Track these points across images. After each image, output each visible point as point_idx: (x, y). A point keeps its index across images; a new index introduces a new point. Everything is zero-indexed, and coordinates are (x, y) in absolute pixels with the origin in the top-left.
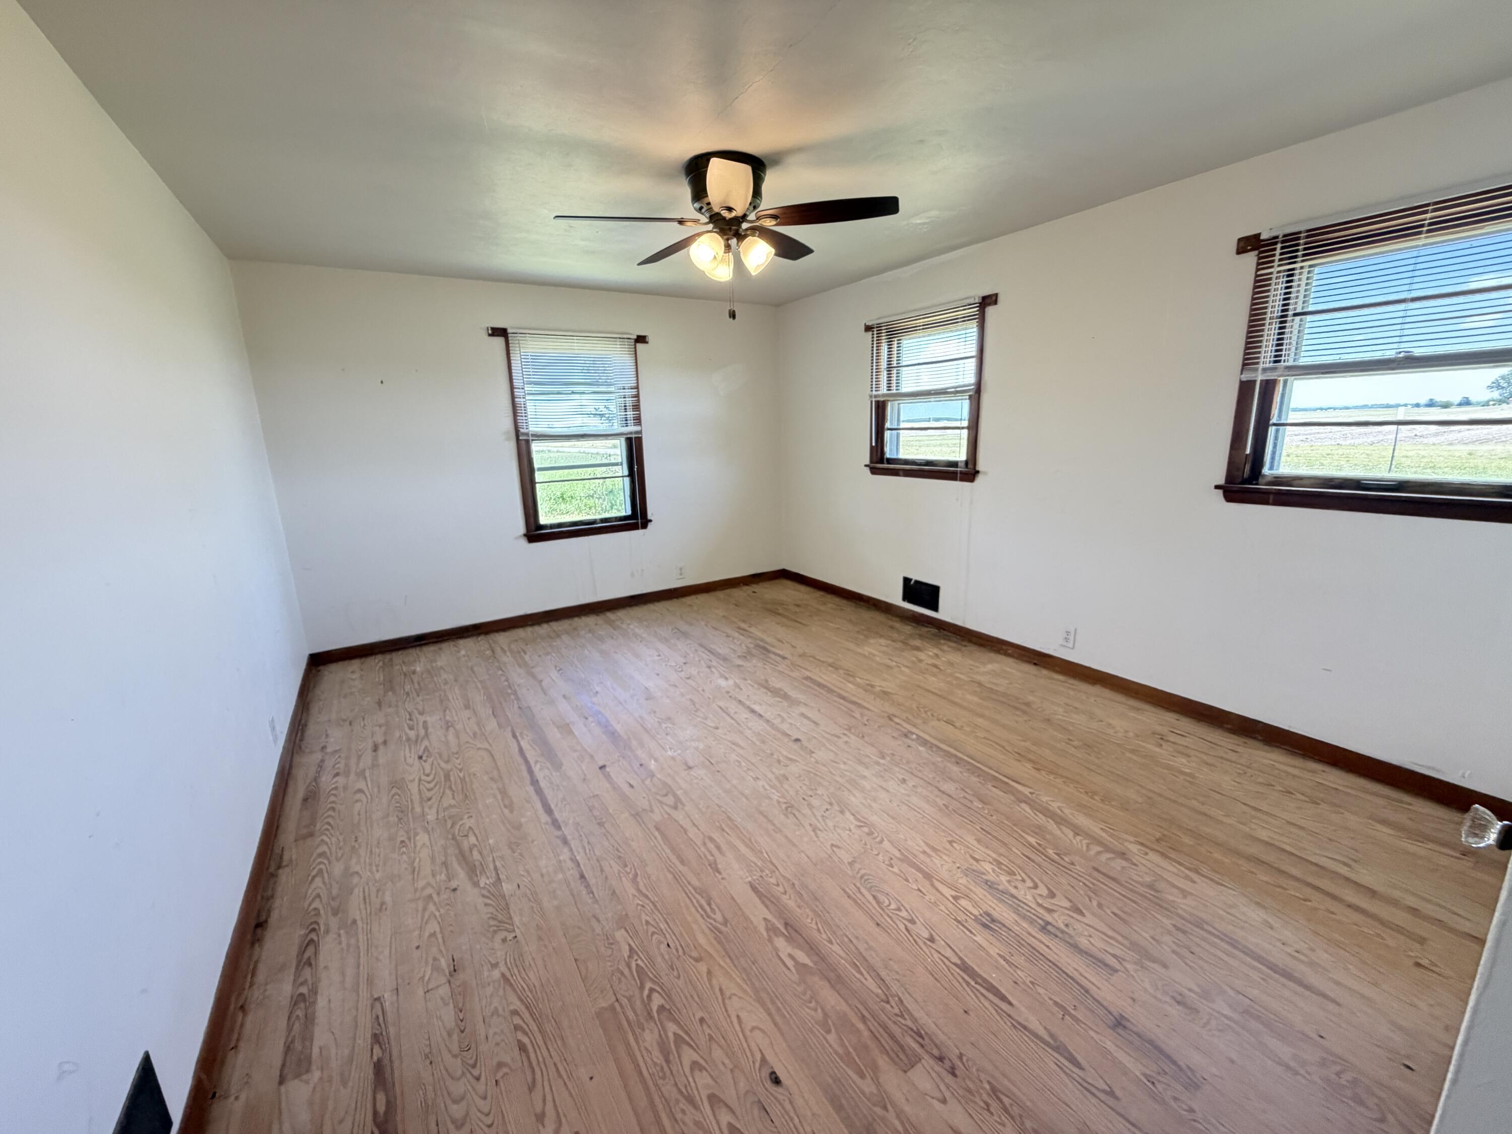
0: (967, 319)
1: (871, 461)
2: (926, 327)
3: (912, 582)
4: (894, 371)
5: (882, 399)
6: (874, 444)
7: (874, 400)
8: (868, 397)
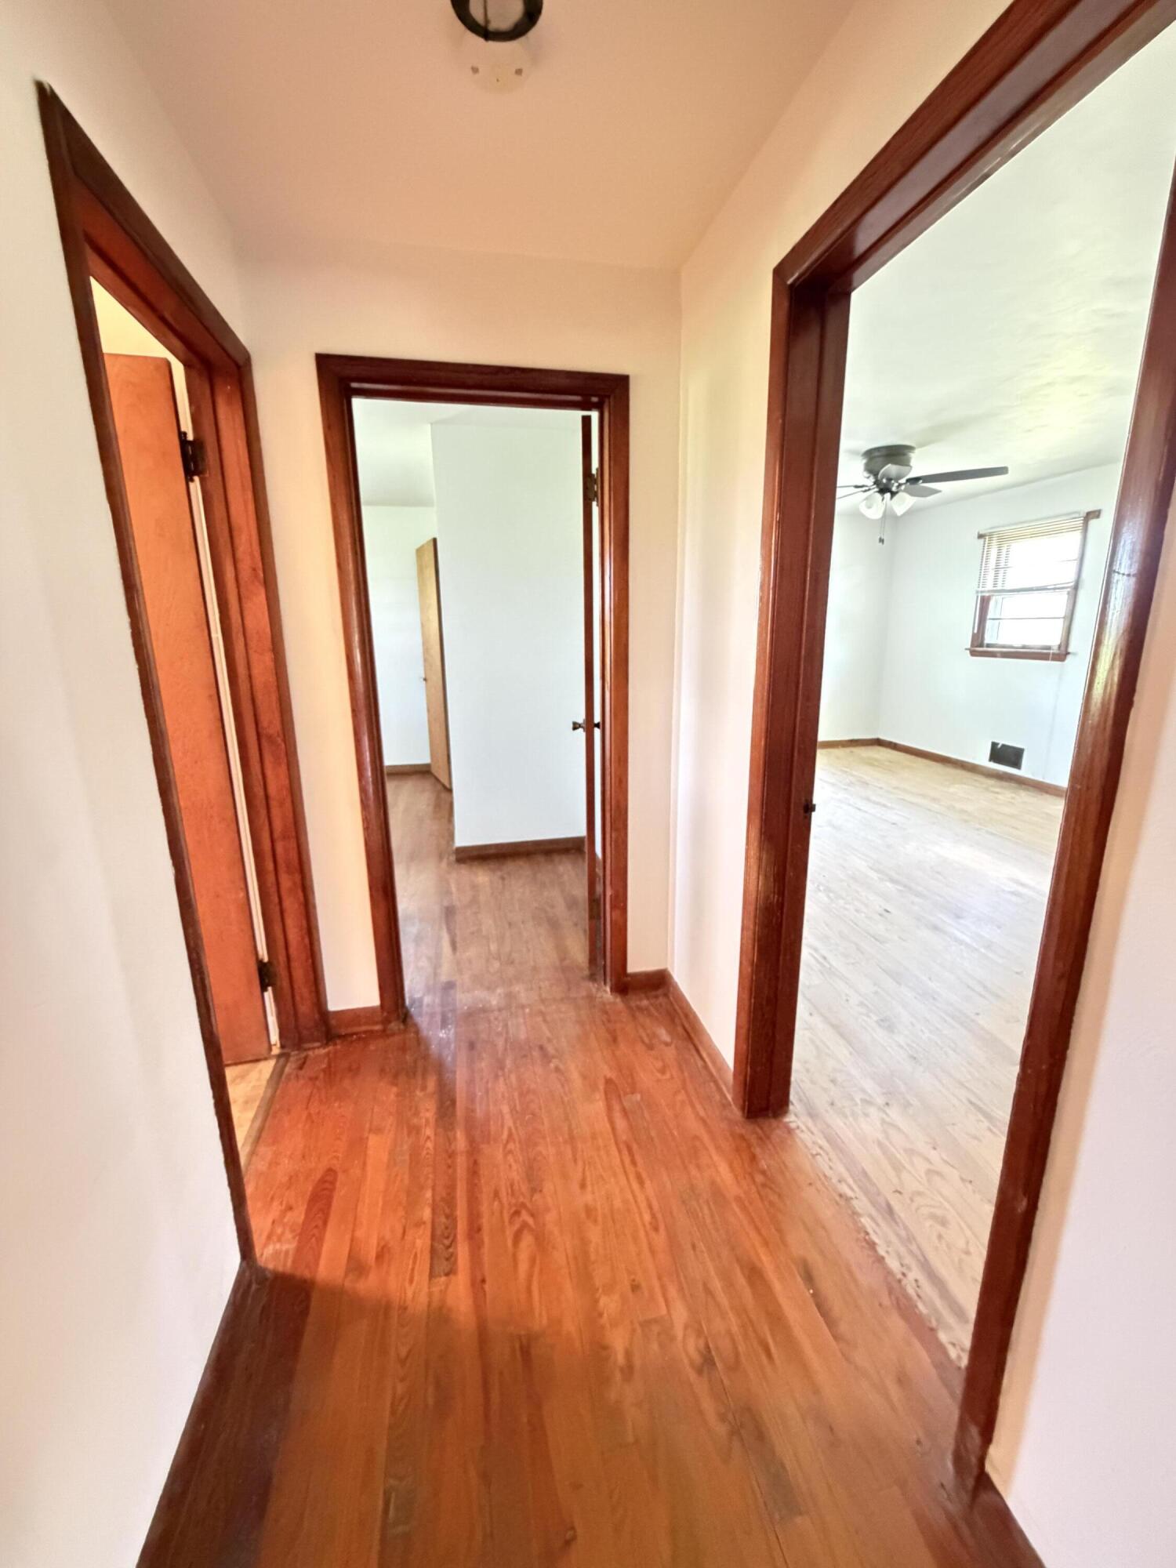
0: (1073, 529)
1: (972, 645)
2: (1033, 535)
3: (999, 746)
4: (1002, 571)
5: (987, 594)
6: (976, 631)
7: (980, 595)
8: (975, 592)
